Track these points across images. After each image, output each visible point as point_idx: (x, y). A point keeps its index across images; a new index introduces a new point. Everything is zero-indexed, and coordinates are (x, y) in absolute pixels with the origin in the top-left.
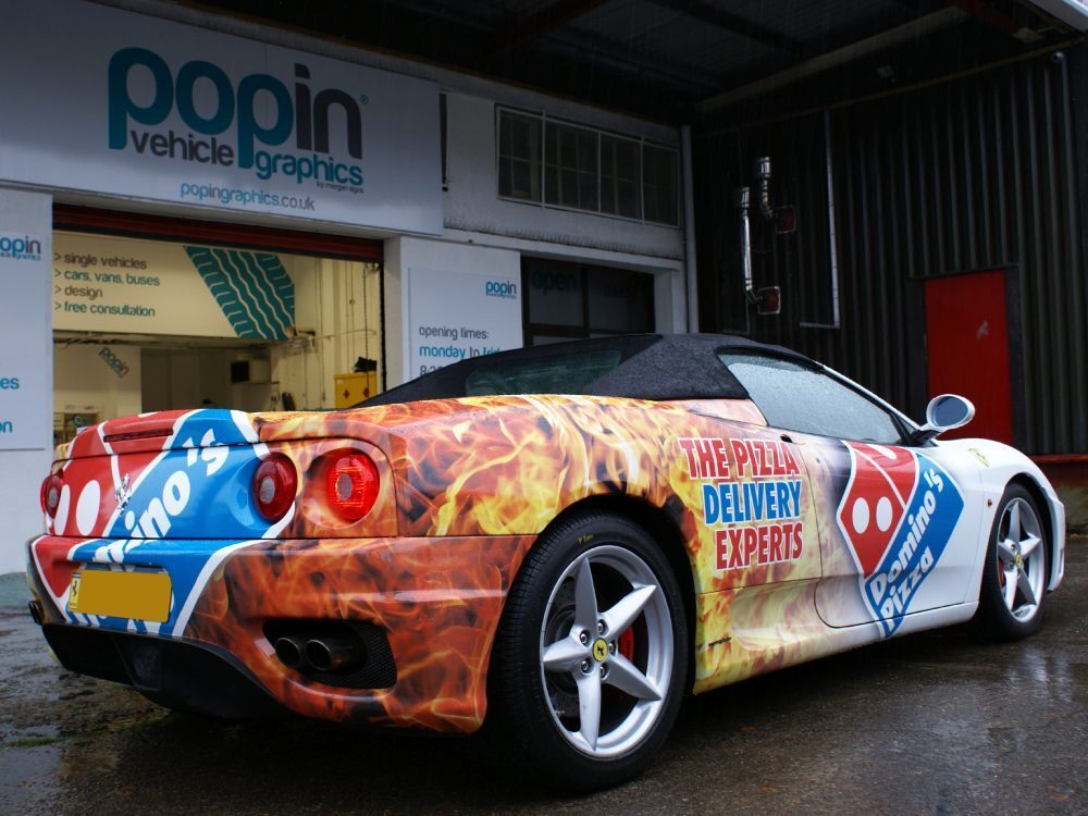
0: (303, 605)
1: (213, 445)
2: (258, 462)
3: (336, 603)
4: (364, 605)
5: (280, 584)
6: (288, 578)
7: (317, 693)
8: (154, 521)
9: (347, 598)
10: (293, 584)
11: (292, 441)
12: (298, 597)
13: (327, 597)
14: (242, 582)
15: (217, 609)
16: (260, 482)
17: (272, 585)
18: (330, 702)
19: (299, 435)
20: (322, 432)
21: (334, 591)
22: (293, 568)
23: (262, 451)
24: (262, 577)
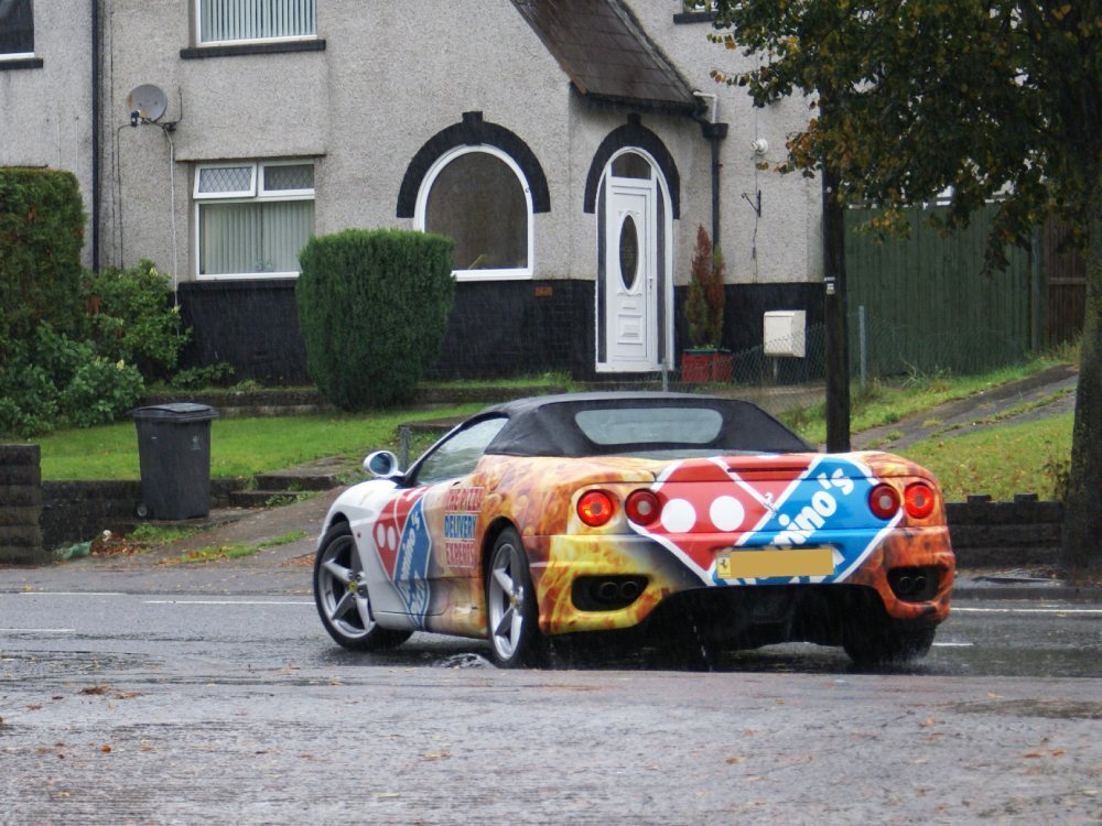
0: (920, 560)
1: (841, 477)
2: (874, 488)
3: (934, 557)
4: (943, 557)
5: (911, 549)
6: (914, 546)
7: (909, 606)
8: (809, 520)
9: (938, 554)
10: (916, 549)
11: (890, 476)
12: (919, 556)
13: (930, 555)
14: (893, 549)
15: (874, 564)
16: (878, 500)
17: (906, 550)
18: (915, 609)
19: (895, 474)
20: (906, 473)
21: (933, 552)
22: (917, 541)
23: (875, 482)
24: (902, 546)
